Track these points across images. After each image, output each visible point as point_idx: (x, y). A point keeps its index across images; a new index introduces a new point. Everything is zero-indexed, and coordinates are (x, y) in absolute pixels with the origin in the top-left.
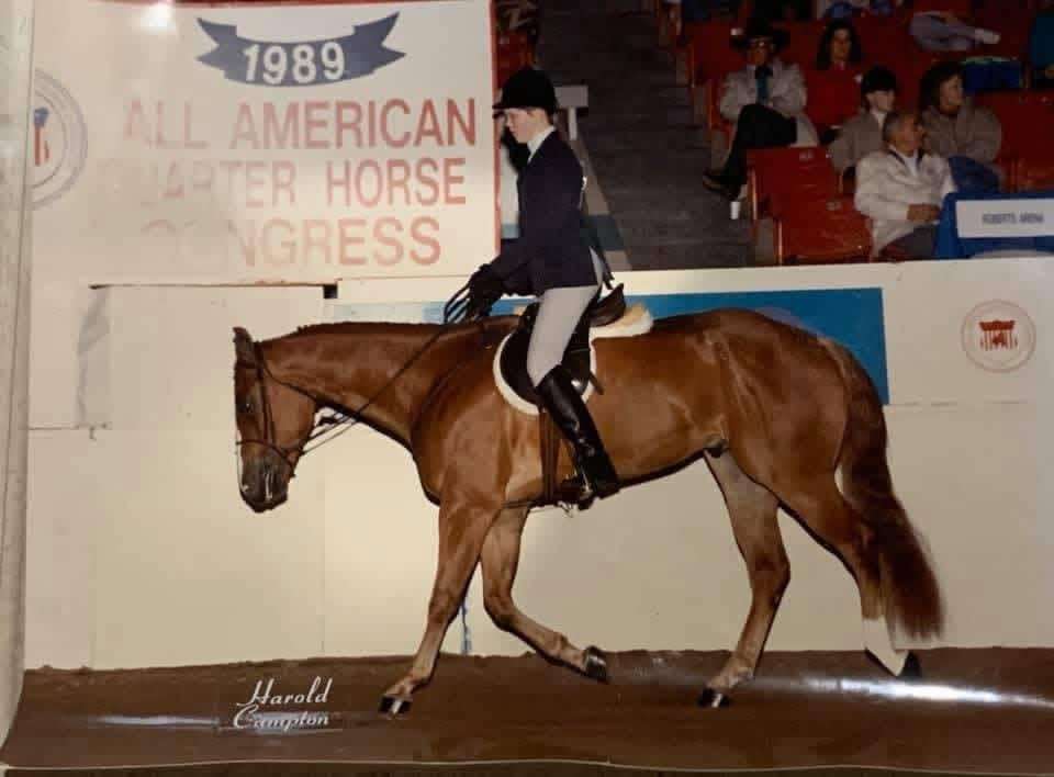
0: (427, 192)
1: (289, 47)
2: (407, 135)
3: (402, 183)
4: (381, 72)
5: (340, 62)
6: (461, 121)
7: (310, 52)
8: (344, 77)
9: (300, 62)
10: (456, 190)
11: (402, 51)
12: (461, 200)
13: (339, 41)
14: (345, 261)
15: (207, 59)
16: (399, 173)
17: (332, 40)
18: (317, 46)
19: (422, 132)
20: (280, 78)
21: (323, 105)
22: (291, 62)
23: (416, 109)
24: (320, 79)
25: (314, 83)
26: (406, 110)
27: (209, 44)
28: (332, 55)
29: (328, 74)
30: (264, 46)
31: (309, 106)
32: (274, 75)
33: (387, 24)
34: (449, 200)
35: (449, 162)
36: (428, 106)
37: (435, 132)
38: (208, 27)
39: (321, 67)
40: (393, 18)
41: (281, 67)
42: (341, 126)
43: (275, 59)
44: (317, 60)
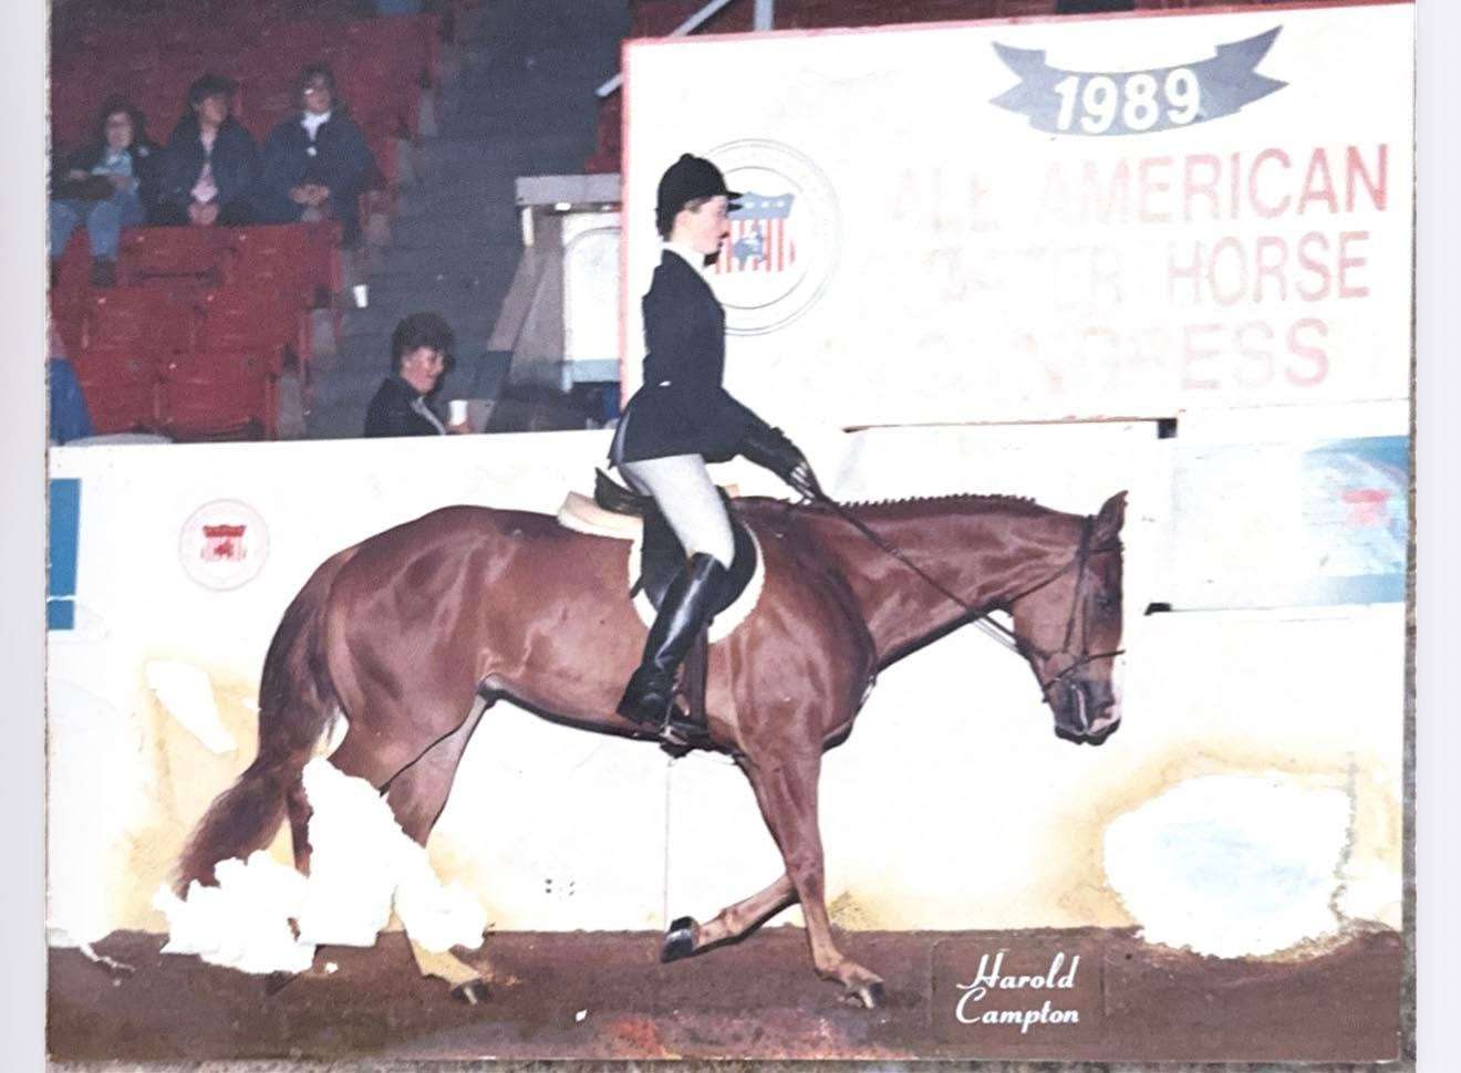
0: (1313, 282)
1: (1121, 79)
2: (1287, 200)
3: (1275, 271)
4: (1250, 109)
5: (1193, 98)
6: (1365, 177)
7: (1151, 84)
8: (1198, 119)
9: (1135, 100)
10: (1354, 277)
11: (1282, 79)
12: (1362, 292)
13: (1193, 67)
14: (1188, 384)
15: (1004, 102)
16: (1271, 255)
17: (1183, 66)
18: (1161, 75)
19: (1309, 195)
20: (1105, 124)
21: (1166, 161)
22: (1122, 99)
23: (1301, 159)
24: (1163, 124)
25: (1156, 128)
26: (1286, 162)
27: (1008, 79)
28: (1182, 87)
29: (1174, 116)
30: (1085, 78)
31: (1146, 164)
32: (1097, 119)
33: (1265, 41)
34: (1346, 293)
35: (1347, 237)
36: (1319, 156)
37: (1328, 195)
38: (1008, 54)
39: (1164, 104)
40: (1272, 34)
41: (1107, 110)
42: (1190, 190)
43: (1100, 95)
44: (1160, 97)
